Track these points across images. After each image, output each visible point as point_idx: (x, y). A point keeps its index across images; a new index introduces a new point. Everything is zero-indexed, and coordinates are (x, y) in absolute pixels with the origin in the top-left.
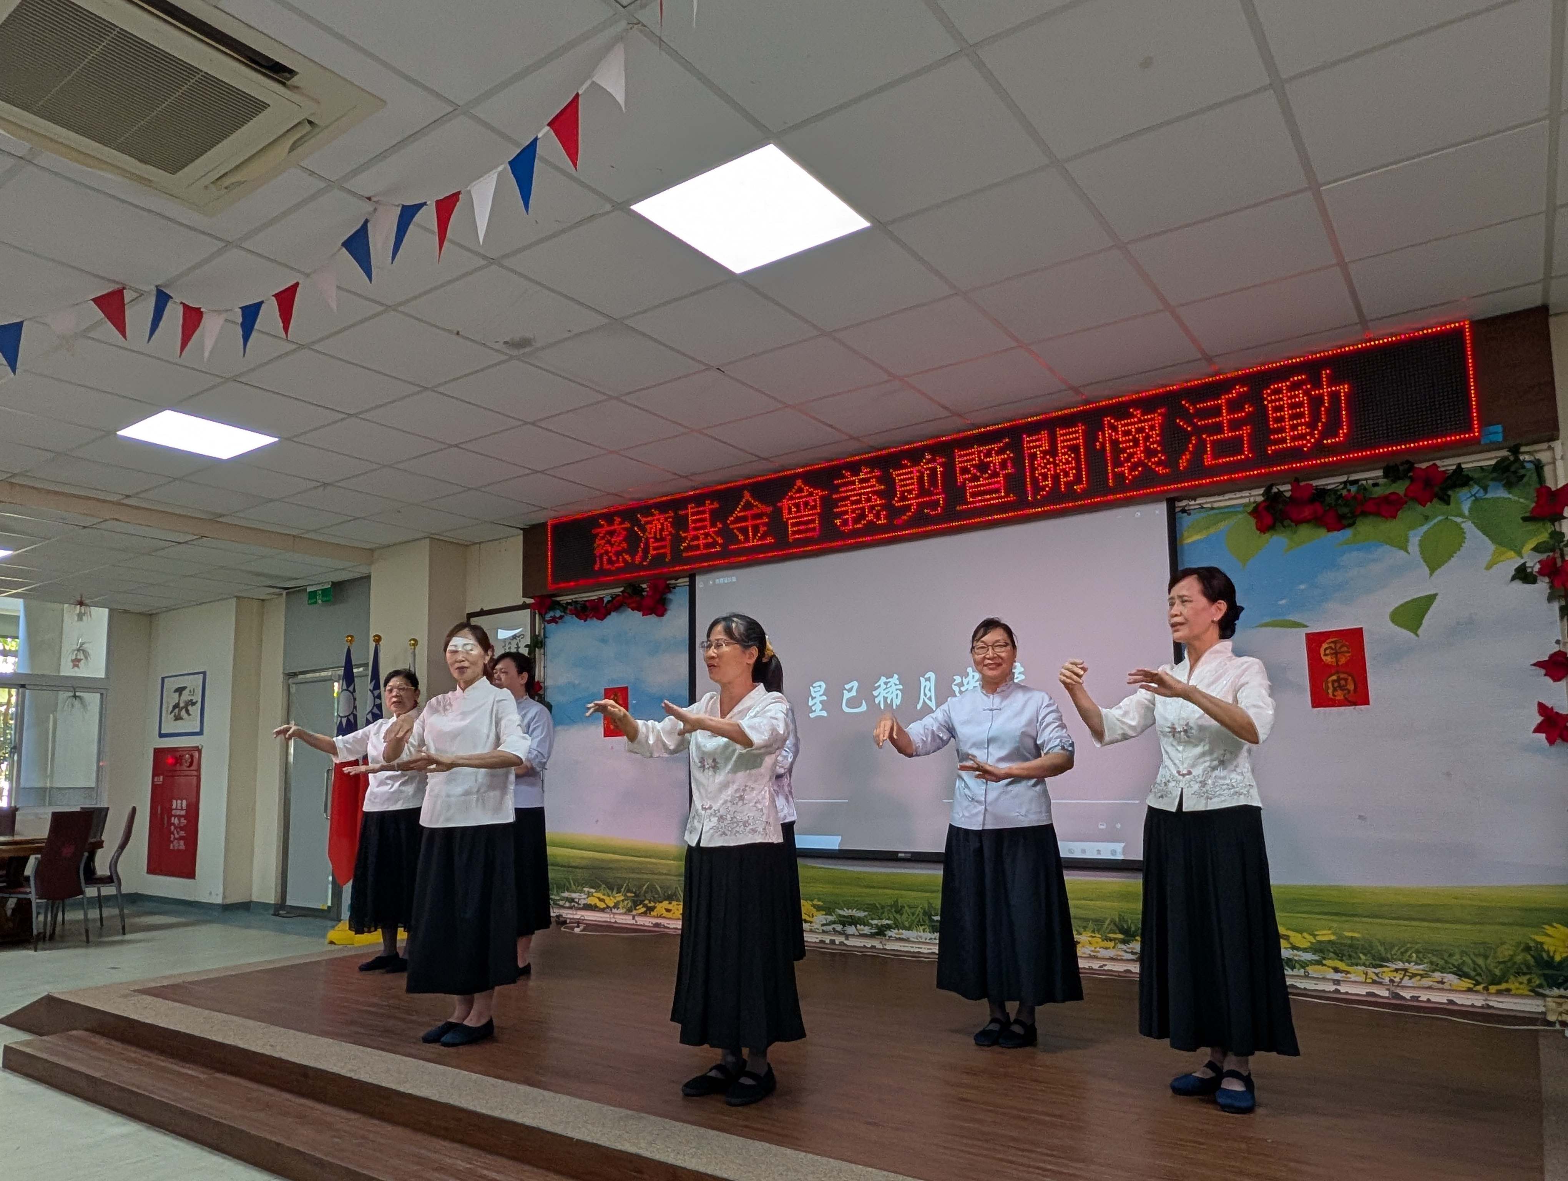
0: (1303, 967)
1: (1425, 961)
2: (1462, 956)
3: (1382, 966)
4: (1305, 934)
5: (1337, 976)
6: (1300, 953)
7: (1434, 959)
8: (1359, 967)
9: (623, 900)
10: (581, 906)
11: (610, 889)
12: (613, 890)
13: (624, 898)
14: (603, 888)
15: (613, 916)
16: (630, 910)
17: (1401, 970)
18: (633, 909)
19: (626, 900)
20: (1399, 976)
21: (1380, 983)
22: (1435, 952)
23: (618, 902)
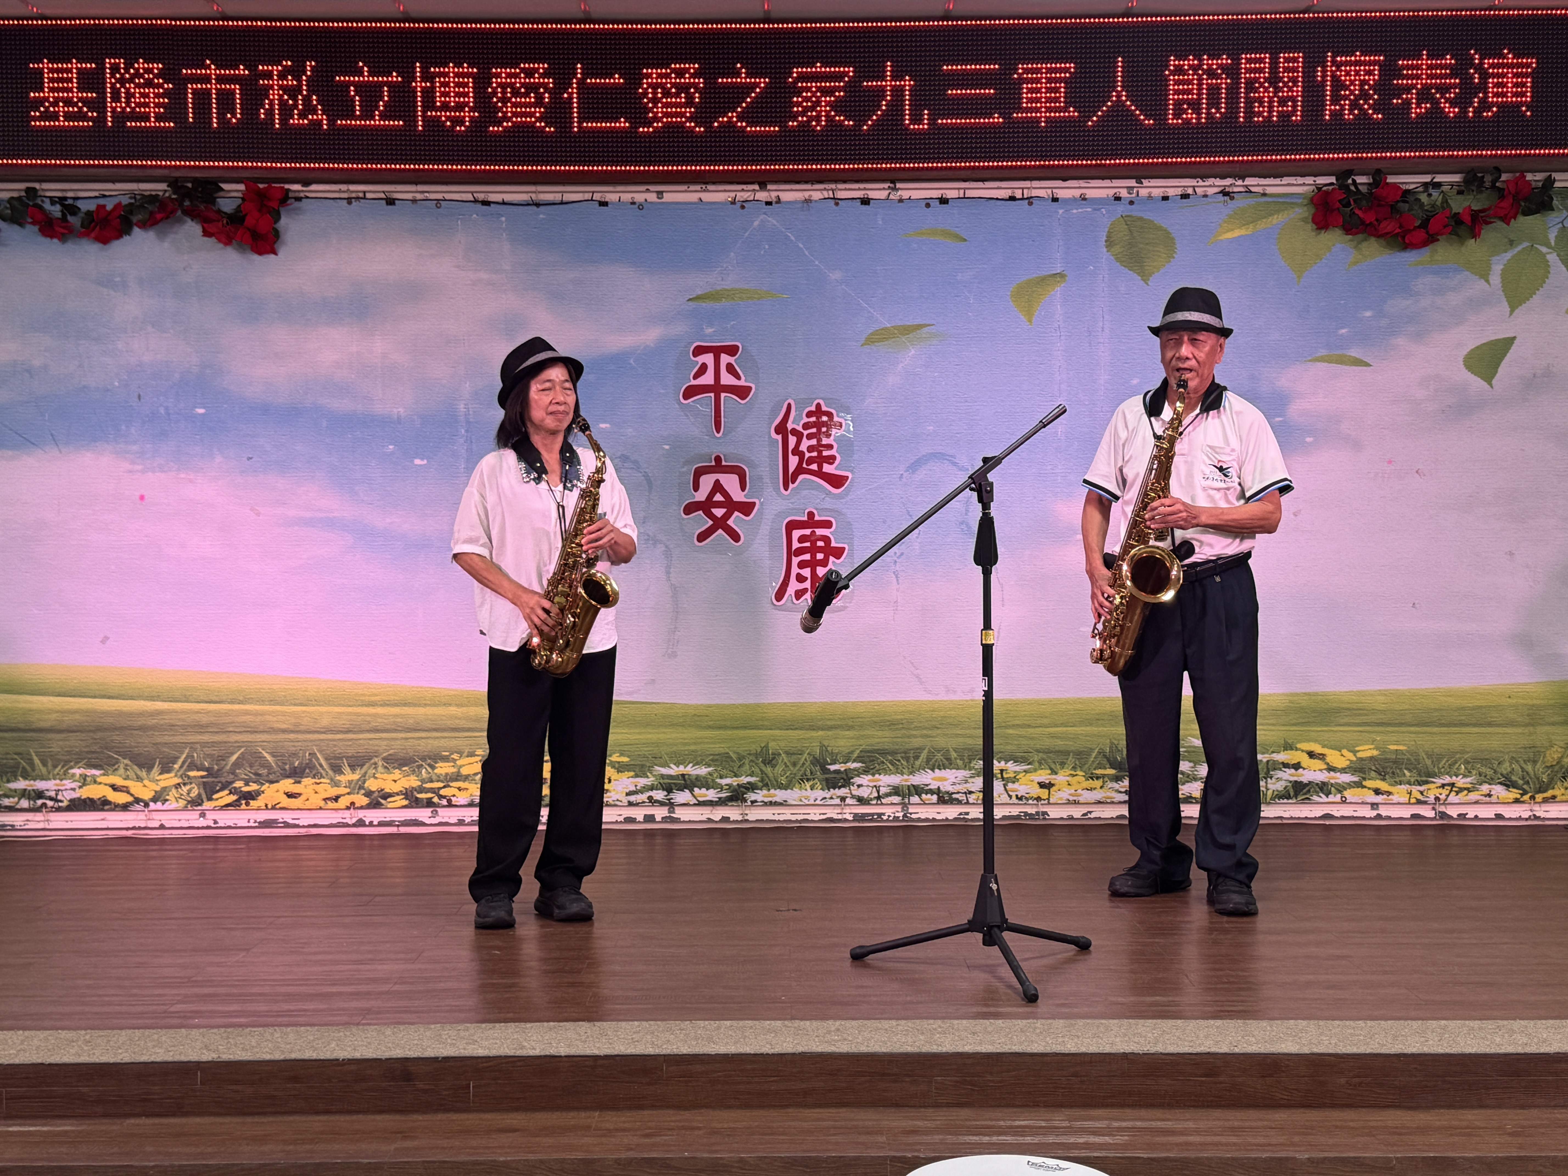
0: (1340, 792)
1: (1474, 772)
2: (1511, 763)
3: (1427, 782)
4: (1345, 752)
5: (1379, 799)
6: (1338, 775)
7: (1483, 770)
8: (1403, 786)
9: (179, 784)
10: (65, 804)
11: (141, 766)
12: (150, 769)
13: (180, 781)
14: (122, 766)
15: (155, 815)
16: (196, 802)
17: (1448, 785)
18: (205, 800)
19: (185, 784)
20: (1445, 792)
21: (1425, 803)
22: (1485, 761)
23: (164, 789)
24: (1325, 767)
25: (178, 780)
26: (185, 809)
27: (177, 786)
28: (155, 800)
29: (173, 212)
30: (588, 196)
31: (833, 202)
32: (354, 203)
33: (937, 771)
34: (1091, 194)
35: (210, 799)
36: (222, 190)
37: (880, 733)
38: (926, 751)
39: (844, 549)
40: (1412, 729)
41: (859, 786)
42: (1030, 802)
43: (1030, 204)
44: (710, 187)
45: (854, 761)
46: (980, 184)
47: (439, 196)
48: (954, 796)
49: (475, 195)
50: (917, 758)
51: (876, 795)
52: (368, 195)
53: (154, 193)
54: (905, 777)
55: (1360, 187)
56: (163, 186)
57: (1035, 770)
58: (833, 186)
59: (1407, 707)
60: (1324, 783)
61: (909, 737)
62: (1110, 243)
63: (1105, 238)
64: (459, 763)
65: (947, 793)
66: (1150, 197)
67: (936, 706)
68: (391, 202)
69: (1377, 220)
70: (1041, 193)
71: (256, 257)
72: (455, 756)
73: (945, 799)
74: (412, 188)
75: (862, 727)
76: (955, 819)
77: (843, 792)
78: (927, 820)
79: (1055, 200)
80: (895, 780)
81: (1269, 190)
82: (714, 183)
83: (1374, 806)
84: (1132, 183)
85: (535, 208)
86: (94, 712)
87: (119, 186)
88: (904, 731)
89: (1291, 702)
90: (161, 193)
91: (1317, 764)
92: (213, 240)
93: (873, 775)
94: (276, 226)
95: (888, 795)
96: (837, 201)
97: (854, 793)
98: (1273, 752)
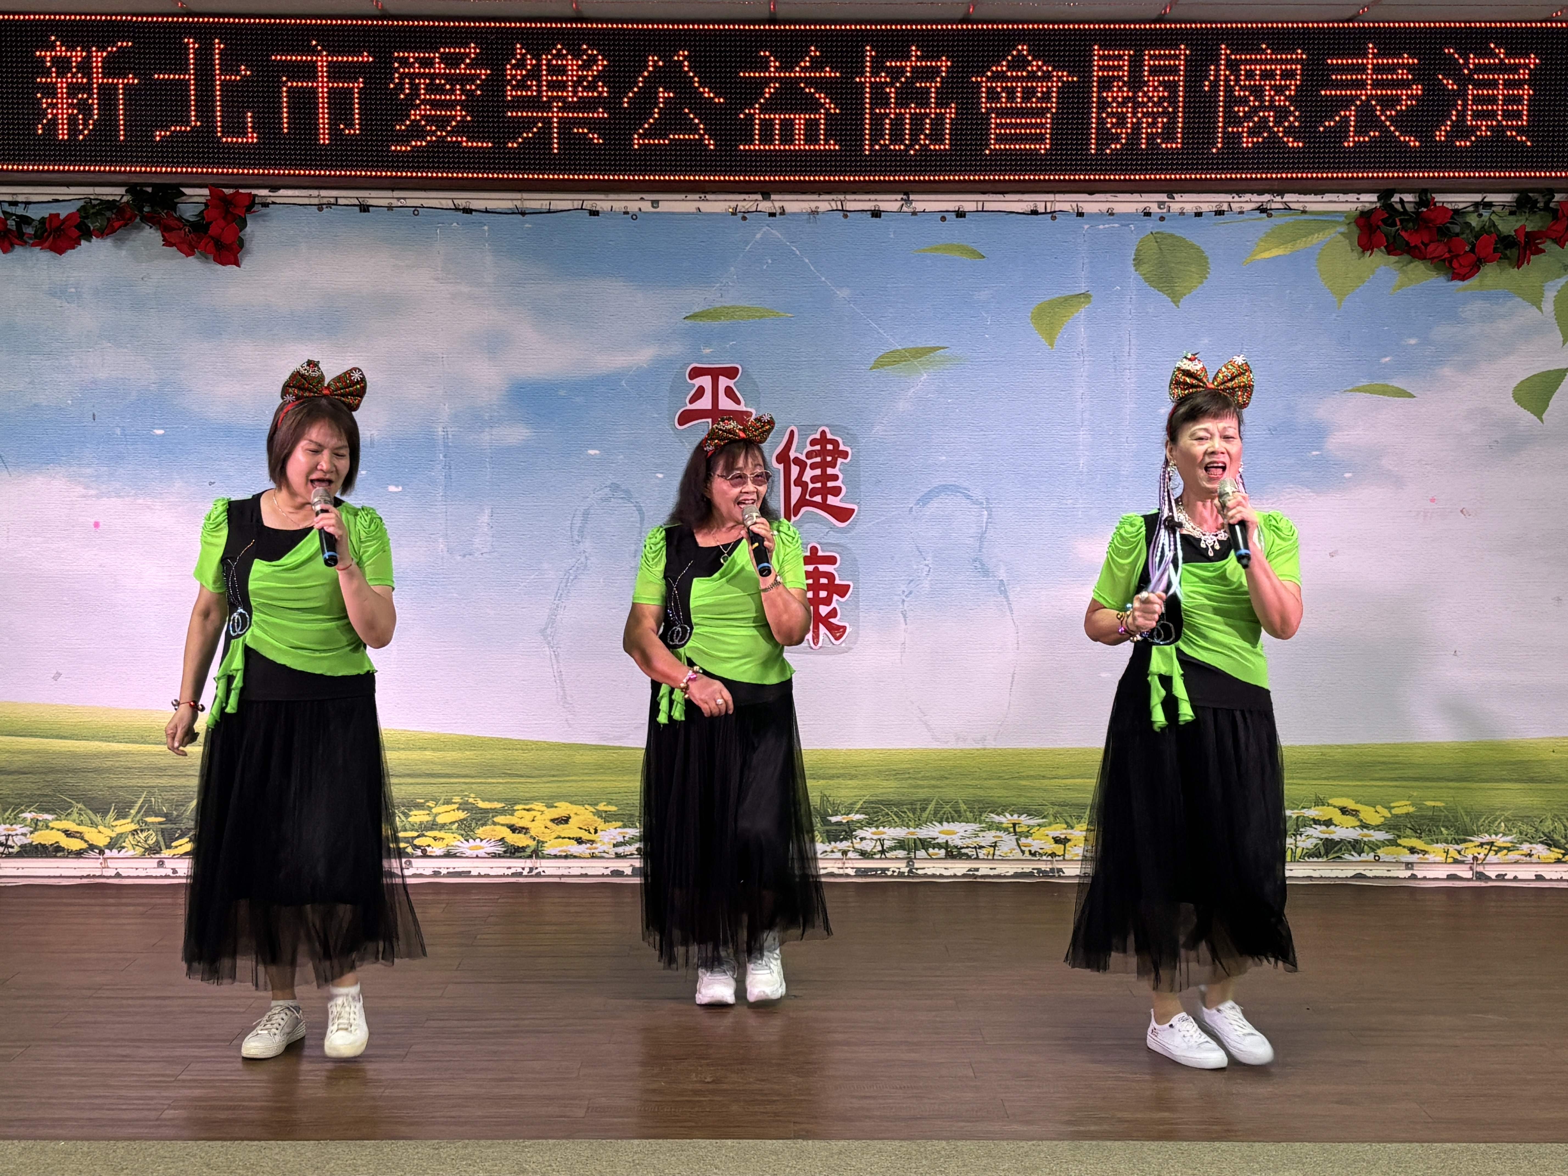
0: (1373, 850)
1: (1515, 831)
2: (1553, 821)
3: (1465, 841)
4: (1379, 808)
5: (1414, 858)
6: (1371, 832)
7: (1524, 827)
8: (1439, 845)
9: (135, 830)
10: (16, 850)
11: (96, 811)
12: (105, 813)
13: (137, 827)
14: (75, 810)
15: (110, 863)
16: (153, 850)
17: (1487, 844)
18: (163, 847)
19: (142, 831)
20: (1483, 851)
21: (1462, 862)
22: (1526, 819)
23: (120, 835)
24: (1358, 823)
25: (133, 827)
26: (142, 856)
27: (134, 832)
28: (110, 846)
29: (132, 218)
30: (577, 205)
31: (841, 214)
32: (325, 210)
33: (945, 824)
34: (1119, 208)
35: (168, 847)
36: (184, 194)
37: (885, 783)
38: (934, 803)
39: (848, 586)
40: (1451, 784)
41: (862, 839)
42: (1044, 858)
43: (1054, 218)
44: (709, 197)
45: (857, 812)
46: (1000, 197)
47: (417, 203)
48: (963, 851)
49: (456, 202)
50: (924, 809)
51: (880, 848)
52: (340, 201)
53: (111, 198)
54: (912, 830)
55: (1407, 205)
56: (122, 190)
57: (1050, 824)
58: (842, 197)
59: (1445, 760)
60: (1356, 841)
61: (915, 787)
62: (1138, 262)
63: (1133, 257)
64: (434, 811)
65: (956, 847)
66: (1182, 213)
67: (945, 755)
68: (364, 208)
69: (1422, 243)
70: (1066, 207)
71: (219, 267)
72: (431, 804)
73: (953, 853)
74: (389, 194)
75: (865, 776)
76: (964, 876)
77: (845, 845)
78: (934, 876)
79: (1080, 214)
80: (900, 832)
81: (1310, 207)
82: (714, 193)
83: (1409, 865)
84: (1163, 197)
85: (520, 216)
86: (46, 752)
87: (73, 190)
88: (910, 781)
89: (1323, 754)
90: (118, 198)
91: (1350, 820)
92: (175, 248)
93: (877, 827)
94: (241, 234)
95: (892, 849)
96: (845, 213)
97: (857, 846)
98: (1303, 808)
